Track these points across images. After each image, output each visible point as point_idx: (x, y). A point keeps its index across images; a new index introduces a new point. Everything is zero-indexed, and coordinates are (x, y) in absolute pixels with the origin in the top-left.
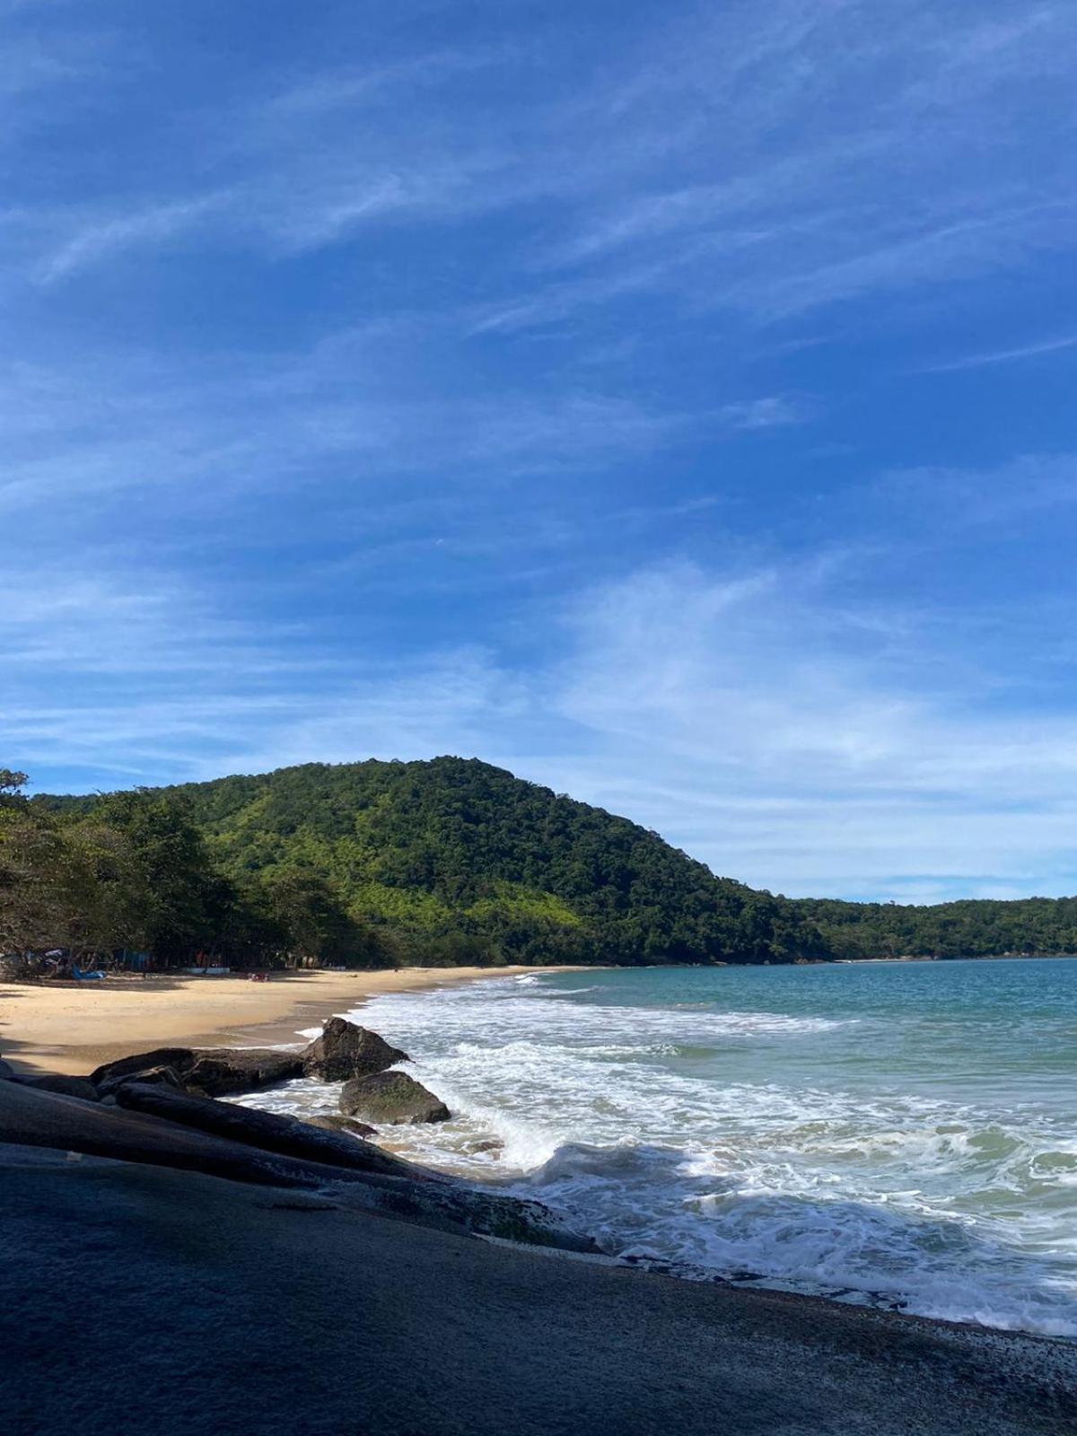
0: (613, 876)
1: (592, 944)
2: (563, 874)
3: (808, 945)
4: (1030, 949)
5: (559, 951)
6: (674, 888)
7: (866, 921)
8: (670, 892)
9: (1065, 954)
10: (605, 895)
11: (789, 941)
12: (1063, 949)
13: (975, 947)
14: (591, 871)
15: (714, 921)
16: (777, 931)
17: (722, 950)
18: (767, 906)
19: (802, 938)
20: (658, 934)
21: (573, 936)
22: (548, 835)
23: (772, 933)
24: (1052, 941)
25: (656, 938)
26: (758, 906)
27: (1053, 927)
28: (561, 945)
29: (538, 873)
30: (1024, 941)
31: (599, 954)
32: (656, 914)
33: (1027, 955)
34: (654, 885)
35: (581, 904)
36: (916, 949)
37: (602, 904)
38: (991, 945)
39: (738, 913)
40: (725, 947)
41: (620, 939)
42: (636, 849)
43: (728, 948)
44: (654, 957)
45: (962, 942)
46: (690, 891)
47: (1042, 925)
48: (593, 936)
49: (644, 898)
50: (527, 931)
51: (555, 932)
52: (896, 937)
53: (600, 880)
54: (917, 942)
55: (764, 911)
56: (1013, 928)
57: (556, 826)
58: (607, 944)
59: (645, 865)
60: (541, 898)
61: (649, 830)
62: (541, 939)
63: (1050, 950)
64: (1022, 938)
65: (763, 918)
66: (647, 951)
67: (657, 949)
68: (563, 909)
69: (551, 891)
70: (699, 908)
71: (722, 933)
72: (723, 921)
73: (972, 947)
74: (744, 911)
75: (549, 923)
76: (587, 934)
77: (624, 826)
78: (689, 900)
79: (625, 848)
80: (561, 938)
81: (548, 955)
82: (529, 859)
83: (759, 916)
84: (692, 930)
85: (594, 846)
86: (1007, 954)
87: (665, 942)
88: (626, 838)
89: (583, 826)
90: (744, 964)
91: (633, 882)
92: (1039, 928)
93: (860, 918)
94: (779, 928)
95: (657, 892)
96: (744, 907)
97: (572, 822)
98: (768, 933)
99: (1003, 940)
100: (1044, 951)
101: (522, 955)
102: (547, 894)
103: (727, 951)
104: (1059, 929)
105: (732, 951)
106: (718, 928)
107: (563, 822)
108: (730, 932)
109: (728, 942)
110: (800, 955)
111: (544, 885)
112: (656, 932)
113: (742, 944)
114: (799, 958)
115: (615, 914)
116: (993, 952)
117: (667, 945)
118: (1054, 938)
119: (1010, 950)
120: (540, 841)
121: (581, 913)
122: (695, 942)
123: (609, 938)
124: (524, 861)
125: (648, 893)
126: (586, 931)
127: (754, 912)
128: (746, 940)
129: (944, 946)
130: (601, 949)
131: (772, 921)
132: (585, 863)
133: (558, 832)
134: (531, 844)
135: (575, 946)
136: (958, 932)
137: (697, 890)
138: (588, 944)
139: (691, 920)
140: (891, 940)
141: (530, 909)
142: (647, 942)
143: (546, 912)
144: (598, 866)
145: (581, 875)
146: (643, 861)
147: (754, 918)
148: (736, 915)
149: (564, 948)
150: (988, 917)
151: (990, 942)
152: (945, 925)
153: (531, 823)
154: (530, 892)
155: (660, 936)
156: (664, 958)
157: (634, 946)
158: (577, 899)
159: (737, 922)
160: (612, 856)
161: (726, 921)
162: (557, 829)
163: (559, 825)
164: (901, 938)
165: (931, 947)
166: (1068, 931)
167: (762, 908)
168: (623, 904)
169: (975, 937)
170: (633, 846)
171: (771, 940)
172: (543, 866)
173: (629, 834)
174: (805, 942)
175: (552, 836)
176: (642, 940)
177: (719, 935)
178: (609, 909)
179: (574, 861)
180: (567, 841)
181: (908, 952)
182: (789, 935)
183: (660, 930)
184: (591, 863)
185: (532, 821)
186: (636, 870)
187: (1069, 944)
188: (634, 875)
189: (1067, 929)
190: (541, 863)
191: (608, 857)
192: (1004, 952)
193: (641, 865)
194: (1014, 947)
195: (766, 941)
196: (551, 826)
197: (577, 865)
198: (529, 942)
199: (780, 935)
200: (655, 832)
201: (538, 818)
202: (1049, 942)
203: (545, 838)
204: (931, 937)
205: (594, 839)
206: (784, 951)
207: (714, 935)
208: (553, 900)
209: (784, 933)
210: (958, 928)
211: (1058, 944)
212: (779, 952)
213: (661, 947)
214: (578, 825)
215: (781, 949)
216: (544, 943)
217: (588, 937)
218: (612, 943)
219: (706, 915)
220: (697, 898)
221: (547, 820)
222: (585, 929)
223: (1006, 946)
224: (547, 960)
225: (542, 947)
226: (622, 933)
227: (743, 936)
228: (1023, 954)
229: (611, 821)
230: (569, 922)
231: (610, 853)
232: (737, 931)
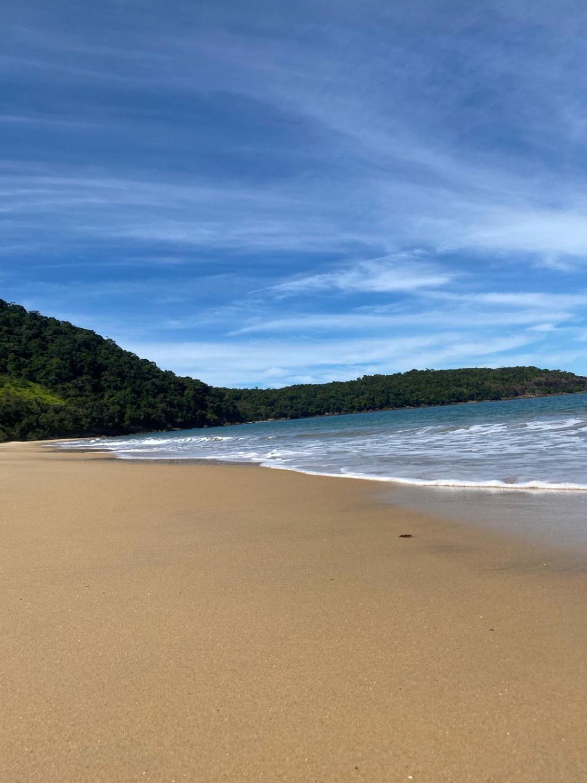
0: (86, 369)
1: (81, 420)
2: (44, 367)
3: (230, 413)
4: (339, 410)
5: (51, 427)
6: (135, 377)
7: (245, 399)
8: (132, 380)
9: (357, 412)
10: (83, 382)
11: (218, 411)
12: (356, 409)
13: (309, 411)
14: (67, 365)
15: (168, 399)
16: (210, 405)
17: (177, 420)
18: (203, 388)
19: (226, 408)
20: (134, 409)
21: (62, 414)
22: (26, 338)
23: (207, 406)
24: (350, 405)
25: (133, 413)
26: (196, 388)
27: (350, 397)
28: (53, 422)
29: (20, 367)
30: (336, 406)
31: (88, 428)
32: (128, 395)
33: (338, 413)
34: (119, 374)
35: (64, 389)
36: (277, 414)
37: (81, 389)
38: (318, 409)
39: (183, 392)
40: (178, 418)
41: (104, 414)
42: (100, 350)
43: (180, 418)
44: (132, 427)
45: (302, 408)
46: (147, 379)
47: (343, 396)
48: (81, 413)
49: (113, 384)
50: (19, 411)
51: (46, 412)
52: (265, 407)
53: (76, 372)
54: (278, 410)
55: (200, 391)
56: (330, 399)
57: (32, 332)
58: (94, 419)
59: (110, 361)
60: (26, 386)
61: (105, 338)
62: (33, 418)
63: (349, 410)
64: (334, 404)
65: (200, 396)
66: (127, 422)
67: (134, 421)
68: (47, 394)
69: (34, 381)
70: (156, 391)
71: (175, 407)
72: (175, 399)
73: (308, 411)
74: (186, 392)
75: (39, 404)
76: (75, 412)
77: (88, 334)
78: (148, 385)
79: (92, 349)
80: (53, 416)
81: (41, 431)
82: (11, 356)
83: (197, 395)
84: (152, 406)
85: (68, 346)
86: (327, 413)
87: (140, 415)
88: (92, 343)
89: (55, 332)
90: (191, 428)
91: (103, 373)
92: (342, 398)
93: (240, 398)
94: (212, 402)
95: (123, 381)
96: (186, 390)
97: (45, 329)
98: (205, 407)
99: (325, 406)
100: (346, 411)
101: (15, 433)
102: (31, 384)
103: (179, 420)
104: (353, 398)
105: (183, 420)
106: (171, 404)
107: (38, 329)
108: (180, 406)
109: (179, 414)
110: (225, 420)
111: (27, 376)
112: (132, 407)
113: (189, 415)
114: (225, 422)
115: (93, 397)
116: (320, 413)
117: (142, 417)
118: (351, 404)
119: (328, 412)
120: (20, 342)
121: (65, 397)
122: (156, 414)
123: (94, 414)
124: (6, 358)
125: (116, 381)
126: (73, 410)
127: (194, 392)
128: (191, 412)
129: (293, 411)
130: (89, 423)
131: (207, 398)
132: (62, 359)
133: (35, 336)
134: (12, 344)
135: (66, 422)
136: (299, 403)
137: (151, 379)
138: (77, 420)
139: (151, 399)
140: (263, 410)
141: (18, 394)
142: (127, 416)
143: (33, 396)
144: (72, 361)
145: (59, 368)
146: (107, 358)
147: (194, 397)
148: (182, 395)
149: (56, 424)
150: (313, 393)
151: (317, 408)
152: (292, 398)
153: (11, 329)
154: (15, 381)
155: (135, 411)
156: (140, 427)
157: (116, 420)
158: (59, 386)
159: (184, 400)
160: (84, 354)
161: (177, 399)
162: (33, 334)
163: (35, 331)
164: (268, 408)
165: (286, 412)
166: (359, 399)
167: (199, 389)
168: (98, 389)
169: (309, 405)
170: (98, 348)
171: (207, 411)
172: (24, 362)
173: (93, 340)
174: (228, 411)
175: (30, 339)
176: (122, 415)
177: (172, 409)
178: (87, 393)
179: (53, 357)
180: (43, 343)
181: (273, 416)
182: (218, 406)
183: (135, 406)
184: (67, 359)
185: (10, 327)
186: (104, 364)
187: (360, 406)
188: (102, 368)
189: (357, 398)
190: (22, 359)
191: (81, 354)
192: (325, 413)
193: (107, 361)
194: (331, 410)
195: (204, 412)
196: (29, 331)
197: (56, 361)
198: (21, 420)
199: (212, 407)
200: (111, 340)
201: (16, 326)
202: (349, 406)
203: (24, 340)
204: (286, 407)
205: (67, 341)
206: (217, 418)
207: (169, 410)
208: (37, 388)
209: (215, 405)
210: (299, 400)
211: (354, 406)
212: (213, 419)
213: (138, 419)
214: (51, 332)
215: (215, 417)
216: (37, 421)
217: (76, 414)
218: (98, 418)
219: (162, 395)
220: (153, 384)
221: (24, 327)
222: (72, 408)
223: (326, 409)
224: (40, 435)
225: (35, 424)
226: (105, 410)
227: (189, 409)
228: (336, 413)
229: (77, 331)
230: (56, 404)
231: (82, 352)
232: (185, 406)
